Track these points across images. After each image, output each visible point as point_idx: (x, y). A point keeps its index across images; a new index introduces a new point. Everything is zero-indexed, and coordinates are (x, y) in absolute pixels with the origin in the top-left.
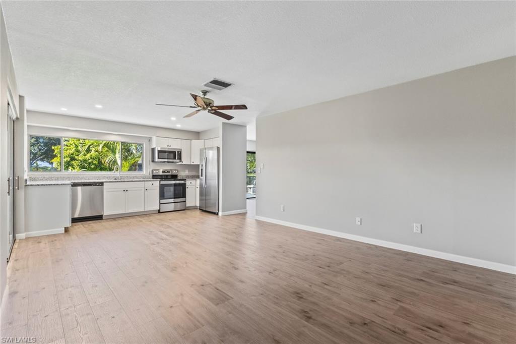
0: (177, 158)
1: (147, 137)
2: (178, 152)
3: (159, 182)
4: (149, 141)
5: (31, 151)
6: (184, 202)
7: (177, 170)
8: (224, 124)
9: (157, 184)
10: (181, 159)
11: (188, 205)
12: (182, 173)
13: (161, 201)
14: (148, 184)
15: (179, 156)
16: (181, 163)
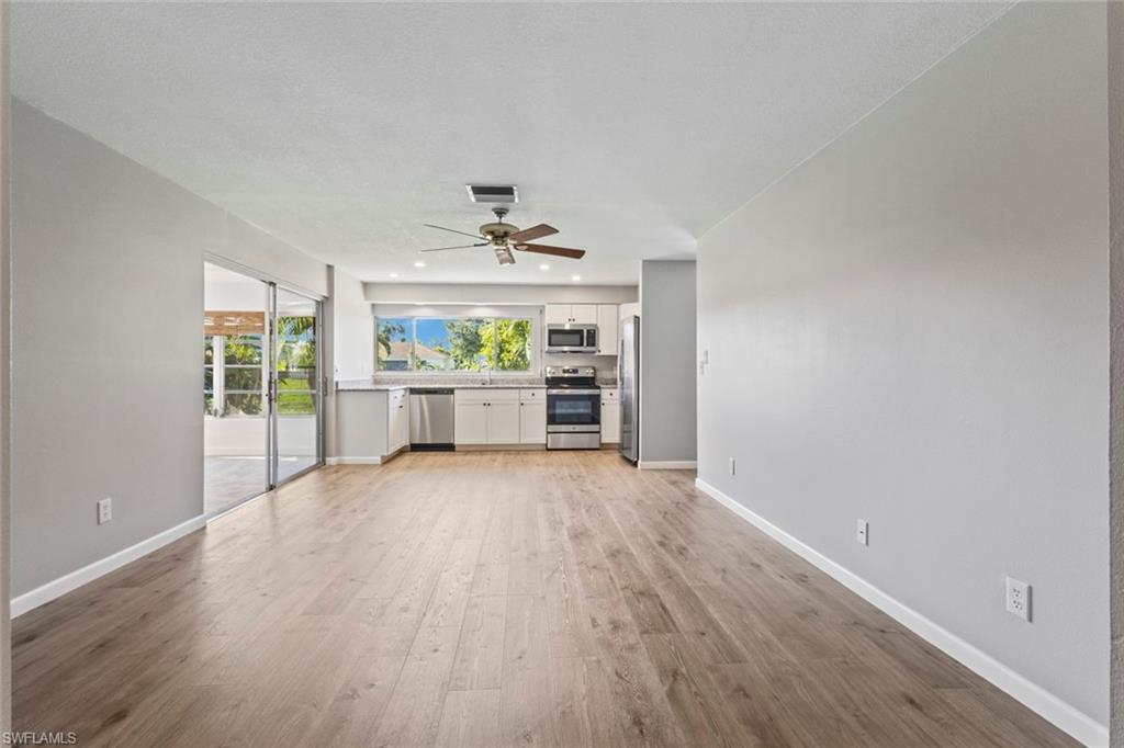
0: (585, 344)
1: (537, 306)
2: (588, 331)
3: (545, 391)
4: (541, 312)
5: (378, 336)
6: (599, 432)
7: (594, 368)
8: (647, 263)
9: (542, 395)
10: (593, 345)
11: (604, 440)
12: (604, 374)
13: (549, 426)
14: (526, 394)
15: (591, 340)
16: (597, 354)
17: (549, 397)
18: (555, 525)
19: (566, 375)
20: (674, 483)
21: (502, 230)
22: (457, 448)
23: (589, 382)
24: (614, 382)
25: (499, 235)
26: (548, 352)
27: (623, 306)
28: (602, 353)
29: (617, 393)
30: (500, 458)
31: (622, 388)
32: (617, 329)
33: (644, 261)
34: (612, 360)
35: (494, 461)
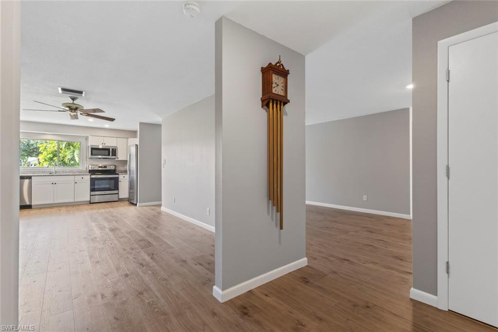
0: (111, 155)
1: (84, 136)
2: (112, 149)
3: (89, 176)
4: (86, 139)
6: (118, 194)
7: (115, 166)
8: (141, 124)
9: (88, 178)
10: (115, 155)
11: (121, 197)
12: (120, 168)
13: (92, 193)
14: (78, 178)
15: (114, 153)
16: (117, 159)
17: (91, 179)
18: (102, 228)
19: (100, 169)
20: (152, 210)
21: (74, 107)
22: (33, 207)
23: (113, 172)
24: (126, 172)
25: (73, 109)
26: (89, 158)
27: (129, 139)
28: (119, 159)
29: (127, 176)
30: (63, 209)
31: (130, 174)
32: (127, 149)
33: (140, 123)
34: (125, 162)
35: (60, 210)
